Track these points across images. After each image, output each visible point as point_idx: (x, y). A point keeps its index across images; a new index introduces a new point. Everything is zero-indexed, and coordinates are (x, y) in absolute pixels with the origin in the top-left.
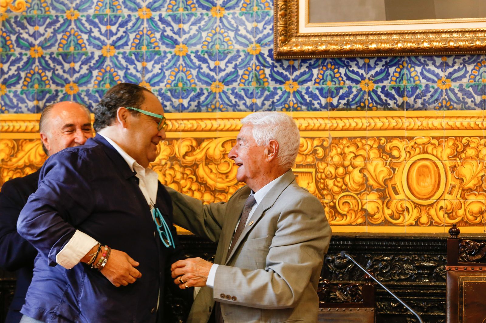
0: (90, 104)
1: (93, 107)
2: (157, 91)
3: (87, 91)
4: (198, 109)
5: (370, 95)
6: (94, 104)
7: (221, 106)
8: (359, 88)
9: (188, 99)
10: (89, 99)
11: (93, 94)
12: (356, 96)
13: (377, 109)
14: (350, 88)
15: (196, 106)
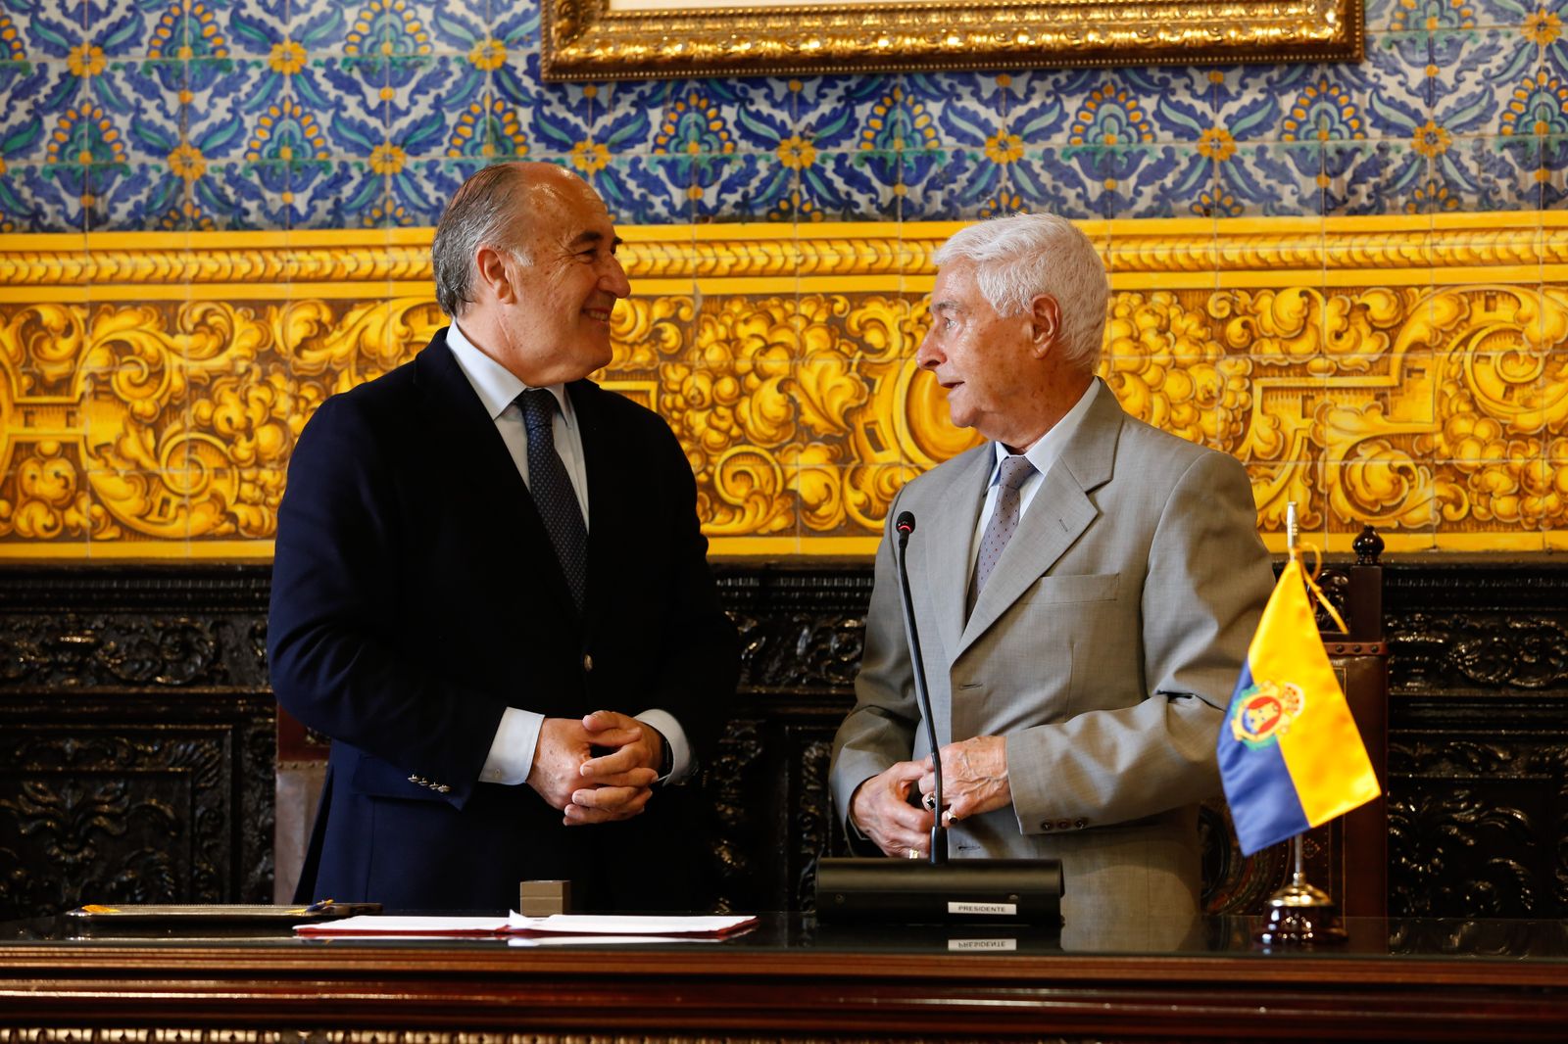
0: (39, 206)
1: (45, 216)
2: (221, 170)
3: (30, 171)
4: (336, 221)
5: (804, 179)
6: (48, 208)
7: (400, 212)
8: (774, 161)
9: (309, 193)
10: (34, 195)
11: (45, 180)
12: (766, 183)
13: (824, 219)
14: (750, 160)
15: (329, 212)
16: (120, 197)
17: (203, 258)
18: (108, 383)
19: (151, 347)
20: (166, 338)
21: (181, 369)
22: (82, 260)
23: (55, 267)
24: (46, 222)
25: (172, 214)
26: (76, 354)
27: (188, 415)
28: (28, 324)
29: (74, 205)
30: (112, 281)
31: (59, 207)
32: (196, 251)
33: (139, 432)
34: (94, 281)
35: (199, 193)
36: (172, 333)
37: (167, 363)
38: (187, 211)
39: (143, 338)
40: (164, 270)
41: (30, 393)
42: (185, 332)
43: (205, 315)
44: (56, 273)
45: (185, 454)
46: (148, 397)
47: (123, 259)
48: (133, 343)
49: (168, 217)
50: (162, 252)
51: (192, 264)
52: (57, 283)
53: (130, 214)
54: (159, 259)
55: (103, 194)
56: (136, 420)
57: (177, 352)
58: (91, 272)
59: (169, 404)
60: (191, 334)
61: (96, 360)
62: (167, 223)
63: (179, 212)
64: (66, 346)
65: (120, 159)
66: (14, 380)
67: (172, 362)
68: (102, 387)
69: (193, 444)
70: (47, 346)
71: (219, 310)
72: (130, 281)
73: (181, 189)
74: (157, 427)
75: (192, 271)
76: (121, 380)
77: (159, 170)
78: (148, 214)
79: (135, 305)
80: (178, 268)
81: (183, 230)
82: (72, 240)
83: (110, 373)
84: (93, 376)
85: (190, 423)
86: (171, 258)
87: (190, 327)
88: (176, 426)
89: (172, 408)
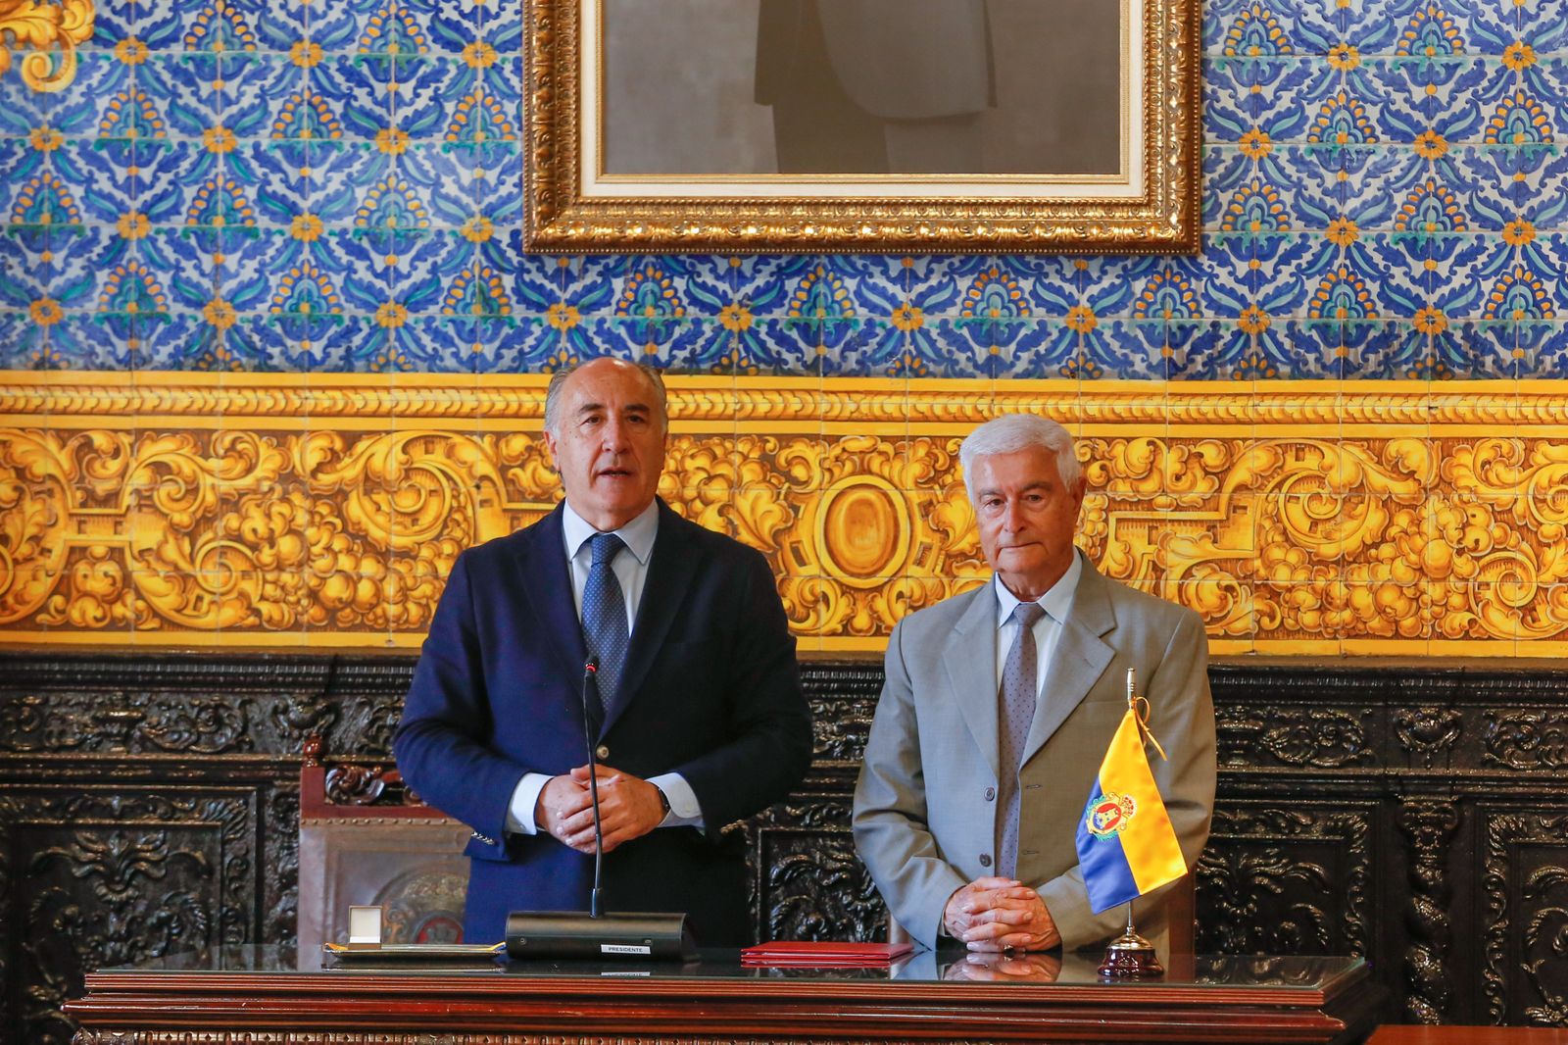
0: (91, 347)
1: (97, 356)
2: (249, 321)
3: (84, 318)
4: (347, 365)
5: (742, 340)
6: (99, 349)
7: (402, 359)
8: (717, 324)
9: (324, 341)
10: (89, 337)
11: (98, 325)
12: (710, 342)
13: (758, 373)
14: (697, 322)
15: (341, 358)
16: (162, 341)
17: (233, 394)
18: (150, 498)
19: (187, 469)
20: (200, 460)
21: (213, 487)
22: (128, 394)
23: (105, 399)
24: (98, 361)
25: (207, 356)
26: (123, 474)
27: (220, 526)
28: (82, 446)
29: (122, 347)
30: (154, 412)
31: (110, 348)
32: (227, 388)
33: (176, 539)
34: (138, 412)
35: (230, 339)
36: (206, 456)
37: (201, 482)
38: (220, 355)
39: (182, 461)
40: (199, 404)
41: (83, 505)
42: (217, 456)
43: (234, 442)
44: (105, 404)
45: (217, 559)
46: (185, 510)
47: (164, 393)
48: (173, 465)
49: (203, 359)
50: (197, 388)
51: (224, 399)
52: (107, 413)
53: (171, 356)
54: (195, 394)
55: (148, 338)
56: (174, 529)
57: (210, 473)
58: (136, 404)
59: (203, 516)
60: (223, 458)
61: (140, 478)
62: (202, 365)
63: (212, 355)
64: (114, 466)
65: (161, 309)
66: (68, 494)
67: (206, 481)
68: (145, 501)
69: (224, 551)
70: (97, 465)
71: (247, 438)
72: (169, 413)
73: (214, 336)
74: (193, 535)
75: (223, 405)
76: (162, 495)
77: (196, 320)
78: (186, 356)
79: (174, 432)
80: (211, 403)
81: (216, 370)
82: (121, 377)
83: (152, 490)
84: (137, 492)
85: (221, 533)
86: (206, 394)
87: (221, 452)
88: (209, 535)
89: (206, 520)
